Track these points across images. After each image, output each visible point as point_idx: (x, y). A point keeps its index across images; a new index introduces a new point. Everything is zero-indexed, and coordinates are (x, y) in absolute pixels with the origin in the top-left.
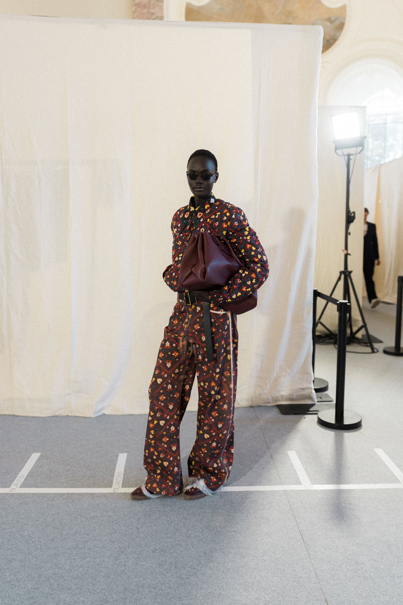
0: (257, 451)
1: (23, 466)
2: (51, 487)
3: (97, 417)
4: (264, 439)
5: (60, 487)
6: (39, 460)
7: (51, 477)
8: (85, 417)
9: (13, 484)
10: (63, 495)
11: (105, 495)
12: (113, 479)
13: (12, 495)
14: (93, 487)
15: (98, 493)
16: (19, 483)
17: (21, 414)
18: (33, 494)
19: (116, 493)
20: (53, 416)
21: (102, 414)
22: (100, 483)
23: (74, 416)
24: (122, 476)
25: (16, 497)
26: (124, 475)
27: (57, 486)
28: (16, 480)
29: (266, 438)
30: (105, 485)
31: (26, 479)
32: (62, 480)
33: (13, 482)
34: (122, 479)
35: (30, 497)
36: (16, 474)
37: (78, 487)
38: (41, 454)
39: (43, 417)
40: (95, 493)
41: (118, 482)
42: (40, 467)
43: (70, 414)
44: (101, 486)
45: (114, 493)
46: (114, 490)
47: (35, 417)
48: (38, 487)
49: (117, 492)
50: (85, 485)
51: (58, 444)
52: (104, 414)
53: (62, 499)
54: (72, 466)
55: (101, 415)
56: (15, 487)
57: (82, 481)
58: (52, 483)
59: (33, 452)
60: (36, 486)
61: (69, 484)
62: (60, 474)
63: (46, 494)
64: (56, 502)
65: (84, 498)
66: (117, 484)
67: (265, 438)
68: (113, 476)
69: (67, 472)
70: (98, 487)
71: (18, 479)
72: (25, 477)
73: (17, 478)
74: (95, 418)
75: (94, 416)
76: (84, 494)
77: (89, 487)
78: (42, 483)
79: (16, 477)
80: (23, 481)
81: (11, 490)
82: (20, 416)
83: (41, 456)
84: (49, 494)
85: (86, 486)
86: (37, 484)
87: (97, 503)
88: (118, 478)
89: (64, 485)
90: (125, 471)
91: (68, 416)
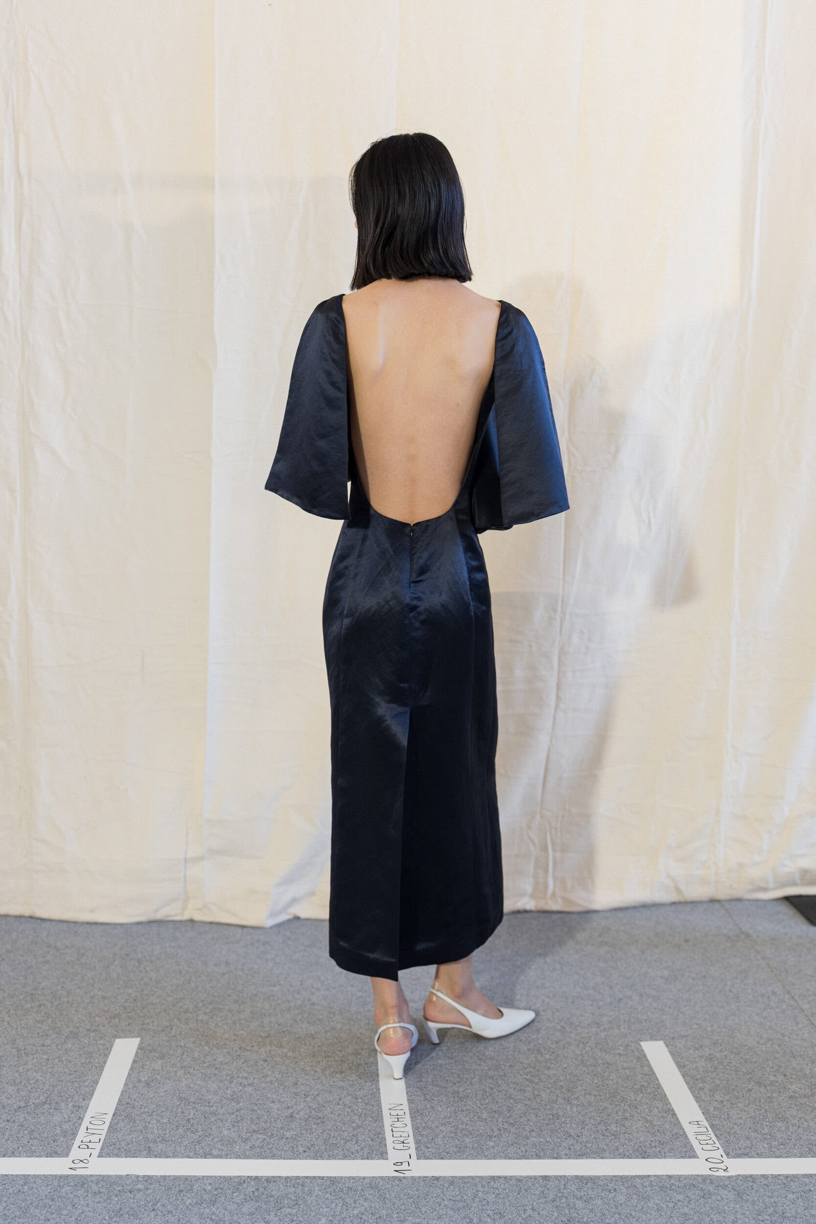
0: (786, 1038)
1: (96, 1082)
2: (196, 1155)
3: (279, 925)
4: (792, 1002)
5: (226, 1156)
6: (137, 1064)
7: (188, 1120)
8: (243, 927)
9: (77, 1142)
10: (240, 1184)
11: (374, 1184)
12: (382, 1127)
13: (82, 1182)
14: (329, 1157)
15: (350, 1178)
16: (95, 1138)
17: (56, 914)
18: (146, 1181)
19: (404, 1178)
20: (150, 922)
21: (291, 917)
22: (346, 1141)
23: (211, 923)
24: (408, 1120)
25: (95, 1188)
26: (411, 1118)
27: (215, 1152)
28: (82, 1130)
29: (796, 998)
30: (362, 1149)
31: (112, 1128)
32: (225, 1132)
33: (74, 1134)
34: (409, 1129)
35: (140, 1190)
36: (80, 1110)
37: (281, 1158)
38: (141, 1043)
39: (121, 925)
40: (341, 1178)
41: (402, 1139)
42: (148, 1084)
43: (198, 917)
44: (353, 1154)
45: (400, 1179)
46: (397, 1168)
47: (96, 924)
48: (156, 1157)
49: (408, 1174)
50: (301, 1149)
51: (186, 1012)
52: (297, 918)
53: (242, 1197)
54: (245, 1082)
55: (289, 921)
56: (84, 1154)
57: (288, 1134)
58: (199, 1143)
59: (116, 1037)
60: (150, 1153)
61: (250, 1144)
62: (214, 1108)
63: (186, 1183)
64: (225, 1209)
65: (310, 1194)
66: (401, 1146)
67: (795, 1001)
68: (378, 1118)
69: (233, 1104)
70: (345, 1157)
71: (90, 1126)
72: (108, 1119)
73: (85, 1123)
74: (271, 928)
75: (269, 923)
76: (309, 1181)
77: (315, 1158)
78: (164, 1140)
79: (81, 1119)
80: (104, 1133)
81: (73, 1166)
82: (50, 920)
83: (140, 1048)
84: (198, 1179)
85: (305, 1151)
86: (151, 1145)
87: (356, 1212)
88: (397, 1124)
89: (237, 1149)
90: (410, 1101)
91: (192, 921)
